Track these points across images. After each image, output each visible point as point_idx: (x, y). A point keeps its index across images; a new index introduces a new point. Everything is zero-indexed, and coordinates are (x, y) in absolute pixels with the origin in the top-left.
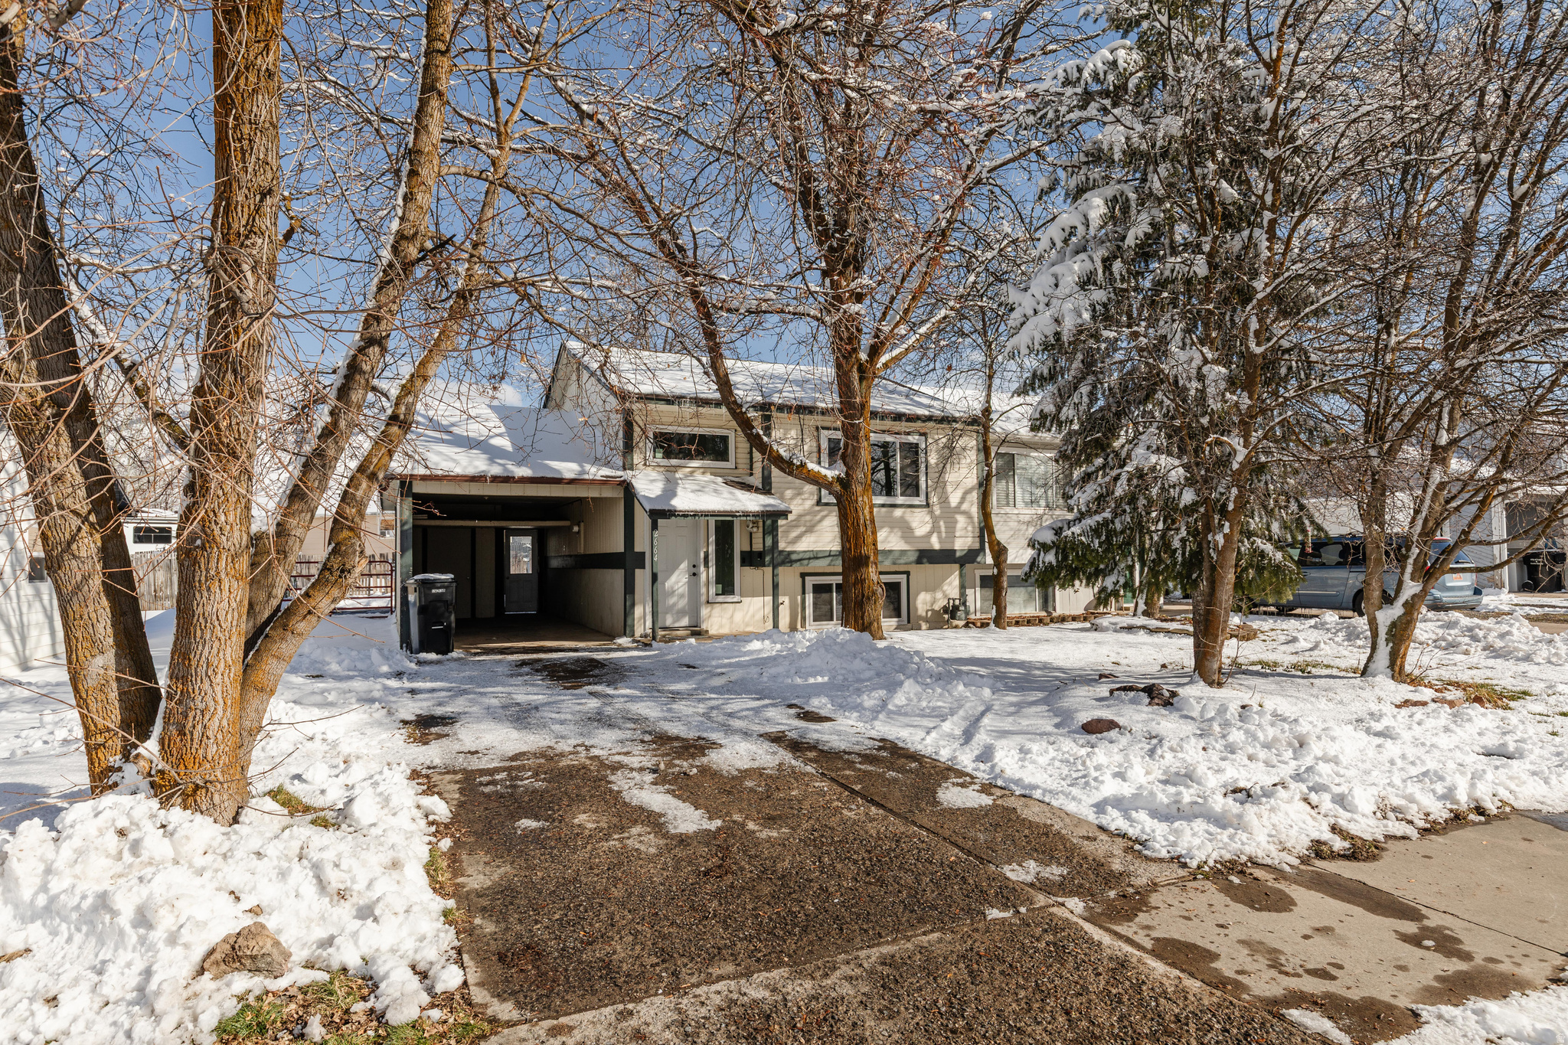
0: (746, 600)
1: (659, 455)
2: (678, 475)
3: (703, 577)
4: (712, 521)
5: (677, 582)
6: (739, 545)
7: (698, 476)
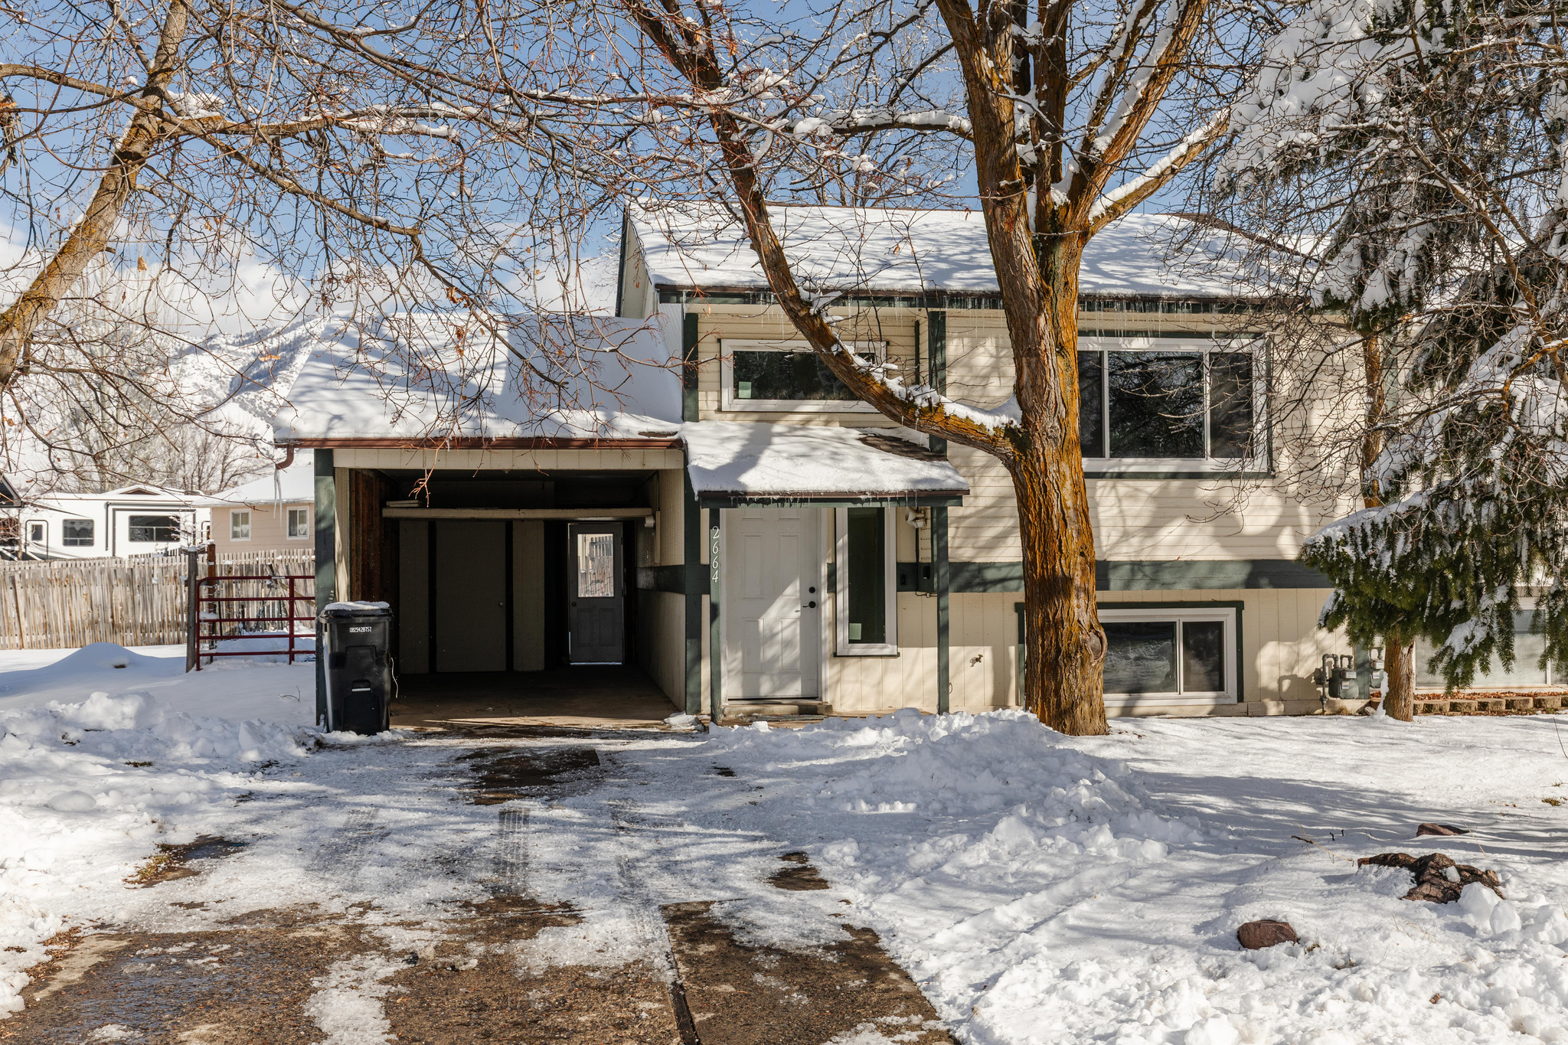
0: (908, 653)
1: (745, 392)
2: (777, 428)
3: (827, 609)
4: (843, 510)
5: (780, 619)
6: (895, 550)
7: (818, 430)
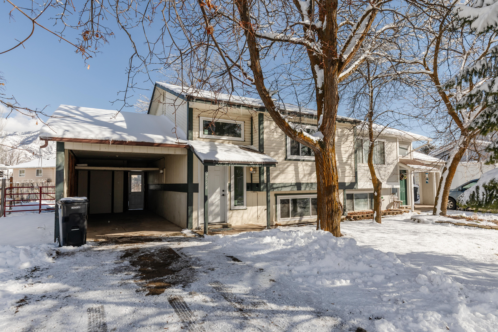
0: (249, 208)
1: (206, 132)
2: (216, 143)
3: (228, 196)
4: (233, 167)
5: (215, 199)
6: (246, 180)
7: (226, 144)
